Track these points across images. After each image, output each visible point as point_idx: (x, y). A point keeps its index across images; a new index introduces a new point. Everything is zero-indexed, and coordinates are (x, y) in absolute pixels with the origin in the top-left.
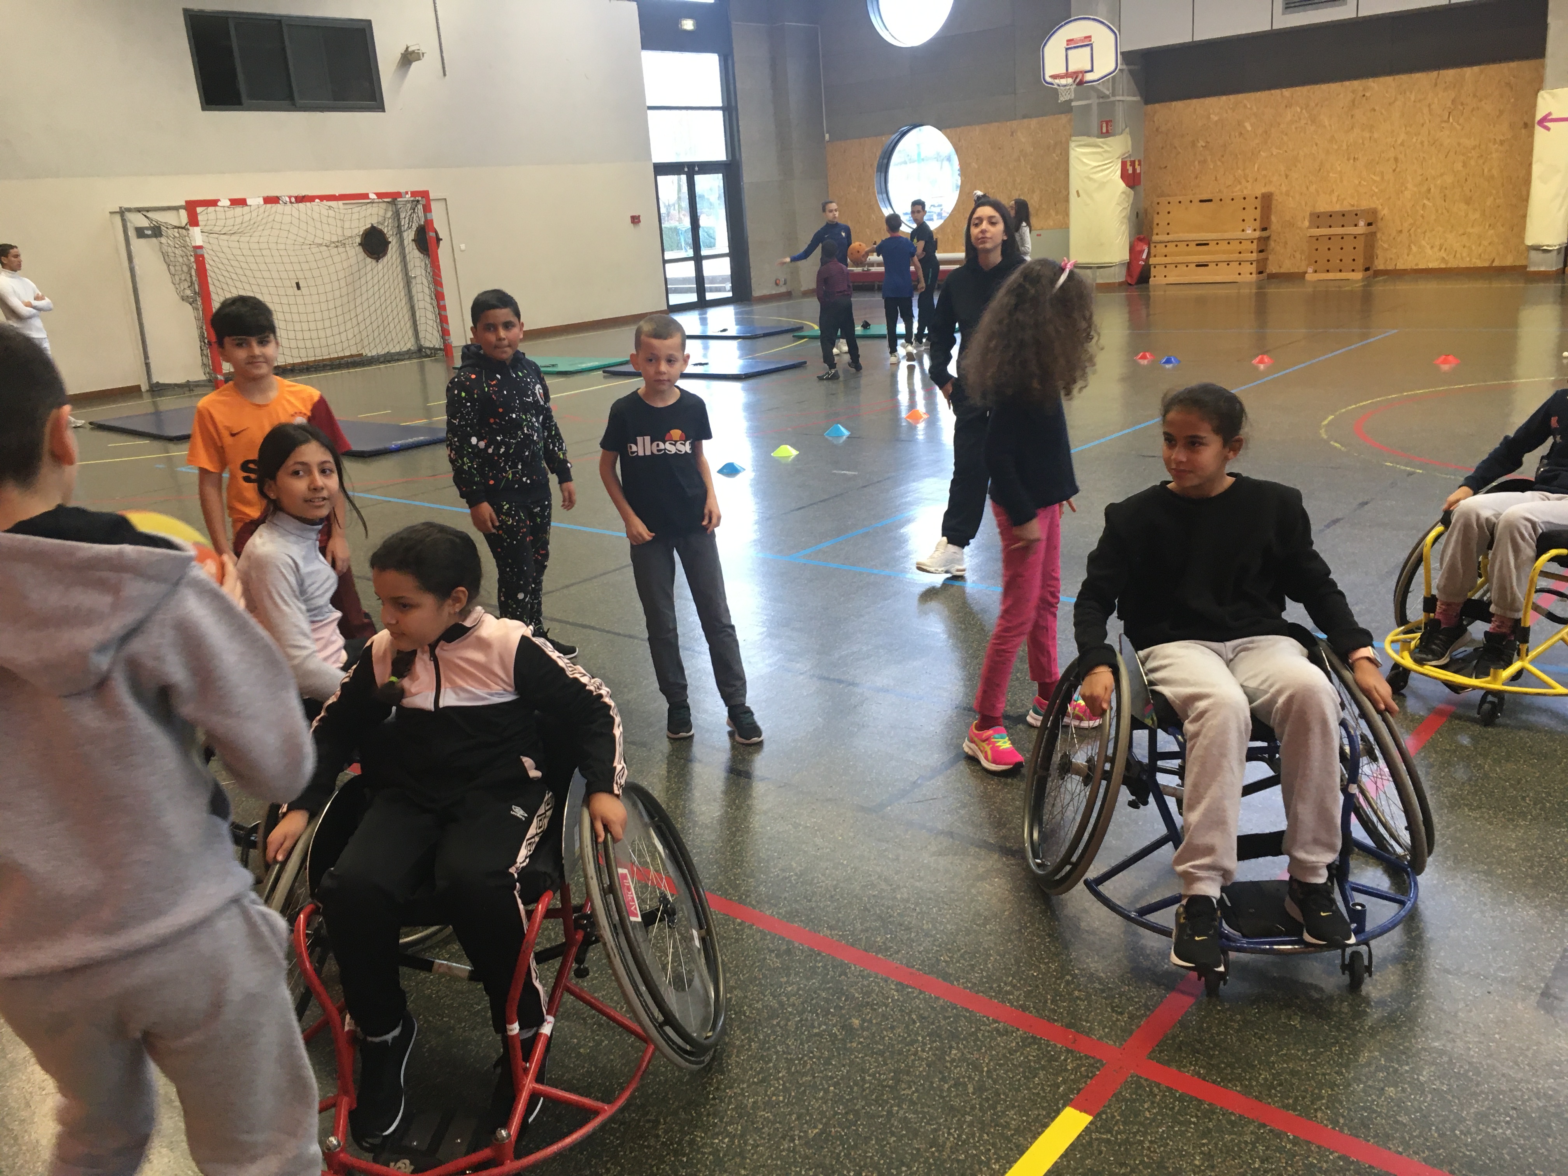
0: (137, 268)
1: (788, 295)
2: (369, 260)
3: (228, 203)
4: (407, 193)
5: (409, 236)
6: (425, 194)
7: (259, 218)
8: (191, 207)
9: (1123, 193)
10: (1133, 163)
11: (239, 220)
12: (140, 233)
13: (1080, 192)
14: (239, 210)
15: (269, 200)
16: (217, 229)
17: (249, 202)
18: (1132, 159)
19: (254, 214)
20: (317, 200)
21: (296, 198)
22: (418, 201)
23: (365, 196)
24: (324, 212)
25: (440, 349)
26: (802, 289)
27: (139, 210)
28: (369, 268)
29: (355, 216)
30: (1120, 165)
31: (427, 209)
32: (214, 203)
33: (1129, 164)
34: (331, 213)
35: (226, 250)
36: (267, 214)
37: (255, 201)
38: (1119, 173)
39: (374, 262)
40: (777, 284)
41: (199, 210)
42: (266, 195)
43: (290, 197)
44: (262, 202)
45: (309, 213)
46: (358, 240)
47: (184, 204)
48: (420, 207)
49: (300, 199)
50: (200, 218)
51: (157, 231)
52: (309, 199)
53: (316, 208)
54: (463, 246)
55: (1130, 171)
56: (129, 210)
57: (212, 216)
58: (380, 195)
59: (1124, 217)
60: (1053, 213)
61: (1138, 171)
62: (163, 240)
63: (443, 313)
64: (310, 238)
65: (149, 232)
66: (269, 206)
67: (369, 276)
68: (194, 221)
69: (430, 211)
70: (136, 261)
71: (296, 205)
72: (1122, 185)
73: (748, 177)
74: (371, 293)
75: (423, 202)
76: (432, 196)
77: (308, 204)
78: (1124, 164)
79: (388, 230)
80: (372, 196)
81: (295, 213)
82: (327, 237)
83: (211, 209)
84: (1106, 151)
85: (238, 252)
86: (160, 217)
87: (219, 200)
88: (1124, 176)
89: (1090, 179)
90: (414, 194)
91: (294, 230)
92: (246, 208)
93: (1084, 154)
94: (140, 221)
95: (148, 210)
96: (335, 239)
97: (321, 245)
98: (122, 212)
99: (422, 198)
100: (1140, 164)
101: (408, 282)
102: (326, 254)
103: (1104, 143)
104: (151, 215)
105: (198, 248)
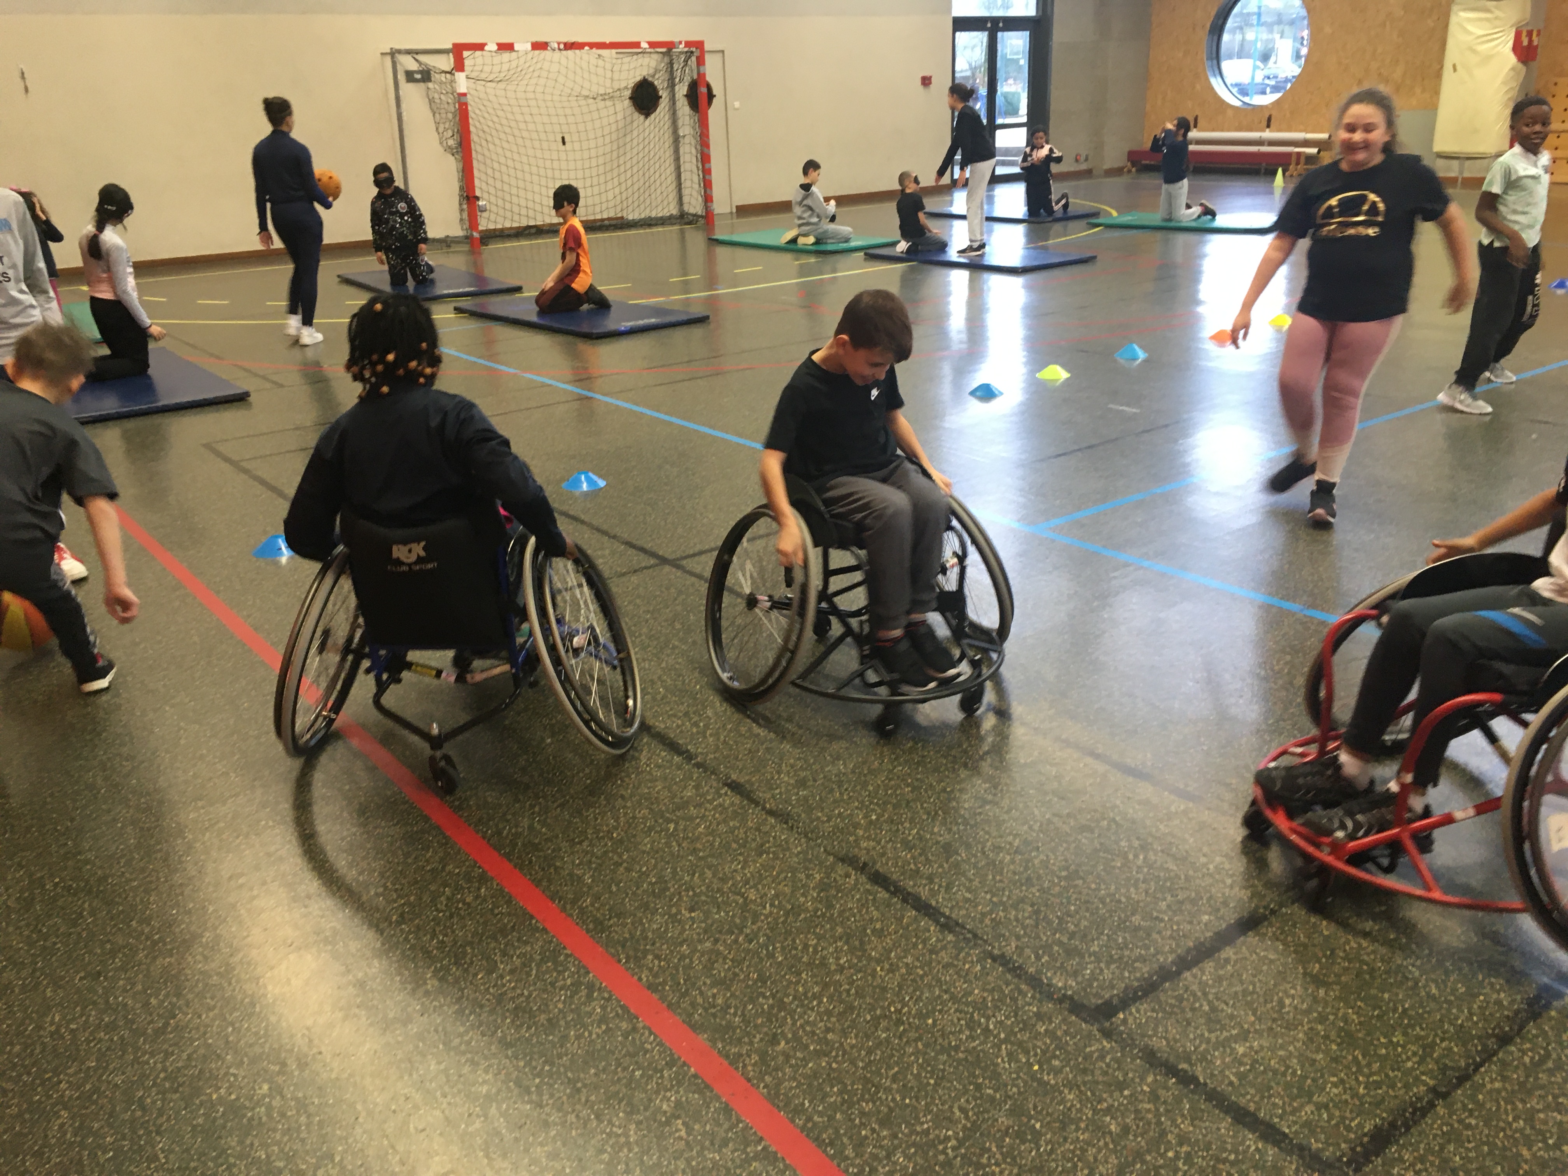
0: (404, 114)
1: (1088, 173)
2: (636, 114)
3: (496, 48)
4: (680, 43)
5: (682, 90)
6: (700, 45)
7: (527, 65)
8: (458, 50)
9: (1513, 69)
10: (1530, 34)
11: (505, 67)
12: (410, 76)
13: (1458, 68)
14: (506, 56)
15: (537, 46)
16: (483, 76)
17: (516, 47)
18: (1530, 28)
19: (522, 60)
20: (587, 48)
21: (565, 44)
22: (692, 52)
23: (637, 45)
24: (594, 61)
25: (702, 217)
26: (1106, 167)
27: (408, 52)
28: (635, 124)
29: (625, 67)
30: (1512, 35)
31: (701, 61)
32: (480, 47)
33: (1524, 34)
34: (601, 62)
35: (492, 98)
36: (535, 60)
37: (522, 46)
38: (1510, 44)
39: (642, 117)
40: (1077, 160)
41: (466, 54)
42: (534, 40)
43: (559, 44)
44: (529, 47)
45: (578, 60)
46: (628, 93)
47: (451, 46)
48: (694, 59)
49: (570, 46)
50: (467, 62)
51: (426, 76)
52: (578, 46)
53: (585, 57)
54: (737, 104)
55: (1525, 42)
56: (399, 52)
57: (479, 61)
58: (652, 45)
59: (1509, 99)
60: (1418, 90)
61: (1535, 43)
62: (430, 85)
63: (707, 177)
64: (577, 89)
65: (418, 76)
66: (537, 52)
67: (635, 133)
68: (459, 66)
69: (704, 64)
70: (404, 106)
71: (564, 52)
72: (1512, 59)
73: (1059, 35)
74: (635, 151)
75: (697, 53)
76: (707, 47)
77: (577, 51)
78: (1518, 35)
79: (660, 83)
80: (644, 45)
81: (564, 61)
82: (595, 89)
83: (478, 53)
84: (1496, 18)
85: (504, 101)
86: (430, 61)
87: (485, 44)
88: (1517, 48)
89: (1474, 51)
90: (688, 44)
91: (561, 79)
92: (514, 54)
93: (1469, 20)
94: (410, 64)
95: (418, 52)
96: (602, 91)
97: (587, 97)
98: (393, 54)
99: (696, 50)
100: (1538, 34)
101: (676, 140)
102: (593, 107)
103: (1497, 8)
104: (420, 58)
105: (463, 95)
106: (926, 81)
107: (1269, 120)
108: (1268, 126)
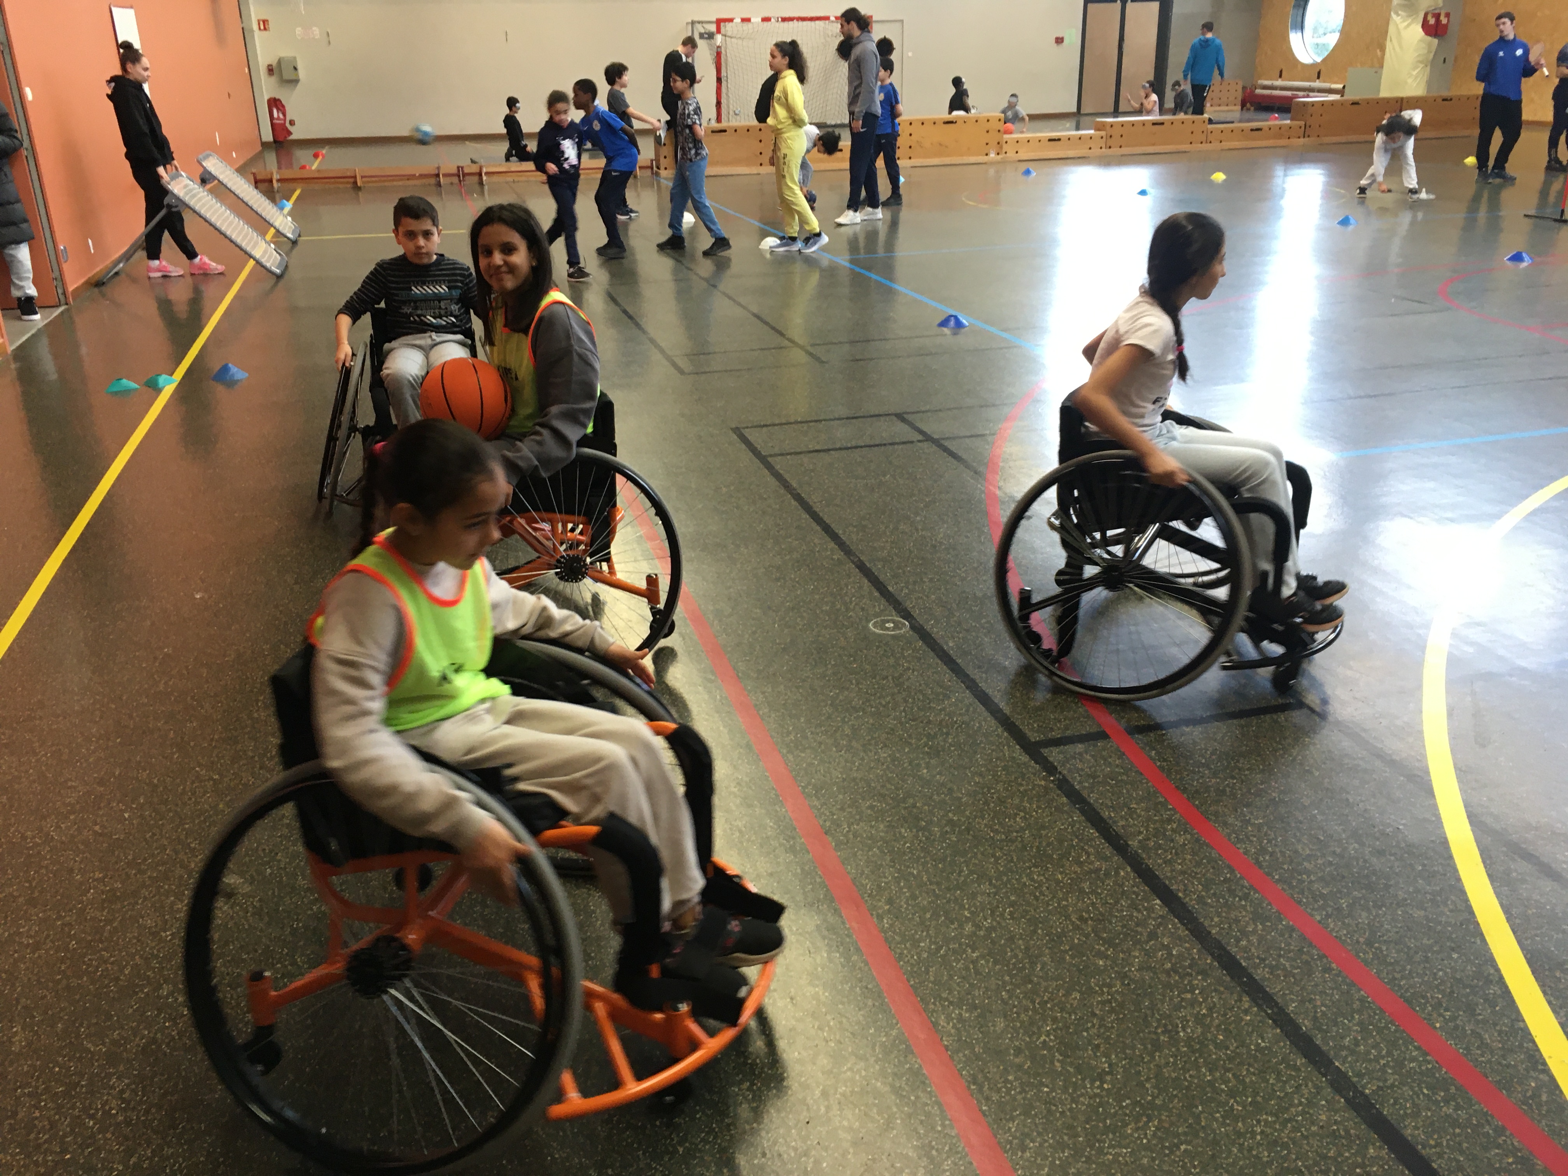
3: (740, 20)
7: (761, 30)
8: (719, 22)
9: (1421, 40)
10: (1437, 16)
11: (751, 31)
14: (745, 24)
15: (766, 19)
16: (735, 36)
17: (752, 20)
18: (1440, 12)
19: (757, 28)
21: (782, 18)
23: (827, 18)
27: (699, 22)
30: (1422, 17)
32: (731, 20)
33: (1432, 17)
35: (740, 49)
37: (756, 20)
38: (1420, 24)
42: (764, 16)
43: (778, 18)
44: (760, 20)
45: (791, 28)
47: (714, 20)
49: (784, 20)
50: (723, 29)
52: (791, 19)
53: (795, 25)
54: (910, 54)
55: (1434, 22)
56: (696, 22)
57: (731, 28)
61: (1444, 21)
65: (706, 36)
66: (765, 23)
68: (719, 31)
71: (782, 23)
72: (1423, 35)
77: (790, 22)
78: (1425, 17)
80: (832, 19)
83: (730, 24)
87: (734, 19)
88: (1426, 28)
92: (750, 25)
94: (700, 29)
95: (702, 22)
98: (693, 23)
100: (1448, 15)
104: (705, 25)
105: (719, 47)
106: (1059, 41)
107: (1319, 73)
108: (1318, 78)
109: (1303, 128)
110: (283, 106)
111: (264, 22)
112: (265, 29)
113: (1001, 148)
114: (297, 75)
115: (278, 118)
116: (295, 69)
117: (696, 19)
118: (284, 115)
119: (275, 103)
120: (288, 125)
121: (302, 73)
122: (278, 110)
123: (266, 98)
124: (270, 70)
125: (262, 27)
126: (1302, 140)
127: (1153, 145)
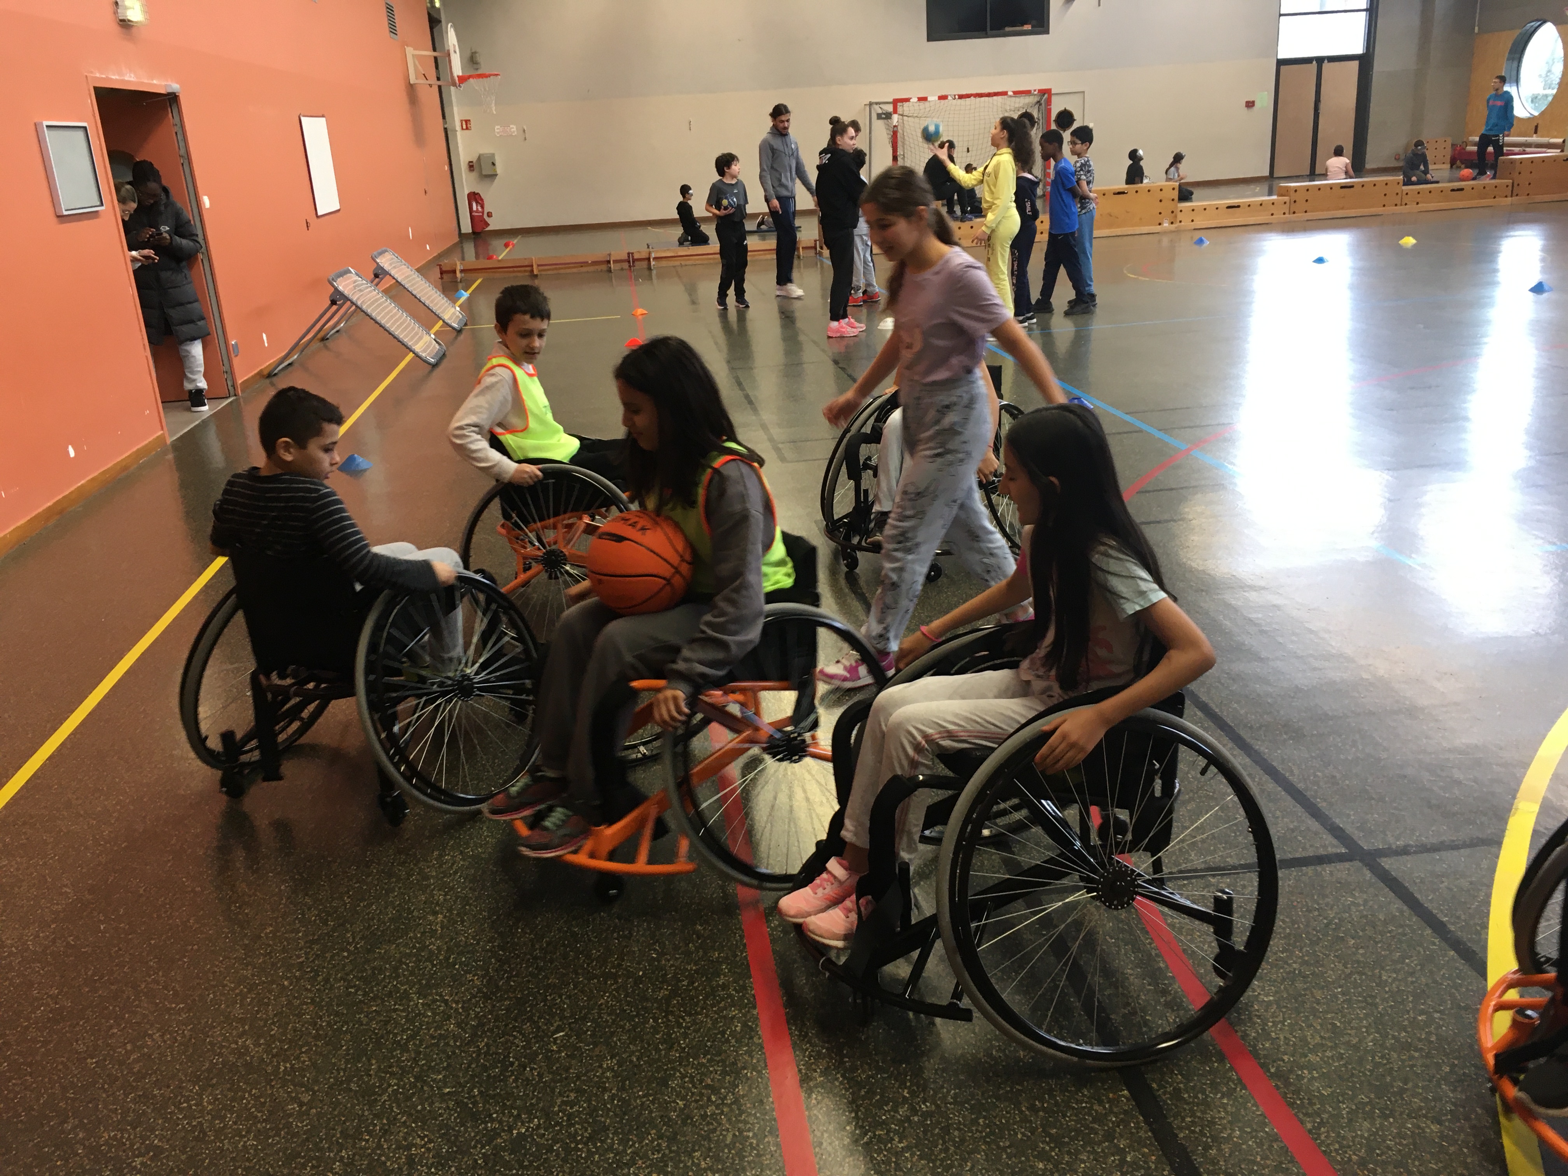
0: (873, 138)
3: (916, 100)
4: (1034, 91)
6: (1046, 91)
7: (938, 108)
8: (896, 102)
12: (879, 116)
14: (922, 103)
15: (943, 98)
16: (912, 115)
17: (929, 99)
19: (934, 106)
21: (958, 96)
23: (1005, 93)
27: (877, 103)
32: (907, 100)
36: (941, 105)
37: (933, 98)
41: (899, 104)
42: (940, 94)
43: (954, 96)
44: (937, 98)
45: (967, 105)
47: (891, 100)
49: (961, 97)
50: (899, 108)
52: (968, 96)
53: (973, 102)
57: (907, 107)
58: (1017, 92)
65: (884, 116)
66: (942, 101)
68: (895, 111)
70: (873, 133)
71: (958, 100)
73: (1379, 66)
77: (966, 99)
80: (1010, 93)
81: (958, 105)
83: (906, 103)
86: (886, 108)
87: (910, 98)
90: (1041, 92)
92: (927, 104)
94: (877, 109)
95: (882, 103)
98: (871, 104)
99: (1044, 94)
104: (882, 106)
105: (895, 126)
106: (1250, 104)
107: (1536, 127)
108: (1536, 132)
109: (1510, 188)
110: (482, 200)
111: (467, 121)
112: (467, 128)
113: (1176, 216)
114: (495, 170)
115: (477, 211)
116: (494, 164)
117: (873, 101)
118: (482, 207)
119: (474, 197)
120: (485, 216)
121: (499, 169)
122: (477, 203)
123: (466, 192)
124: (471, 166)
125: (464, 127)
126: (1509, 199)
127: (1342, 208)
